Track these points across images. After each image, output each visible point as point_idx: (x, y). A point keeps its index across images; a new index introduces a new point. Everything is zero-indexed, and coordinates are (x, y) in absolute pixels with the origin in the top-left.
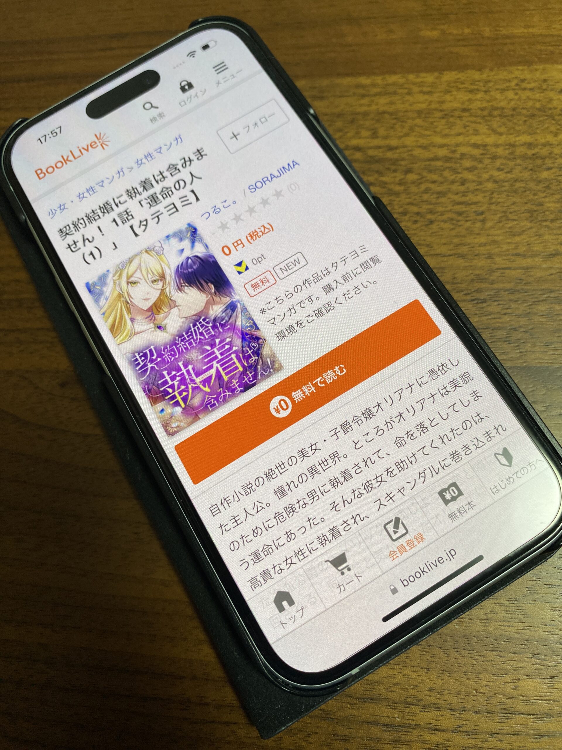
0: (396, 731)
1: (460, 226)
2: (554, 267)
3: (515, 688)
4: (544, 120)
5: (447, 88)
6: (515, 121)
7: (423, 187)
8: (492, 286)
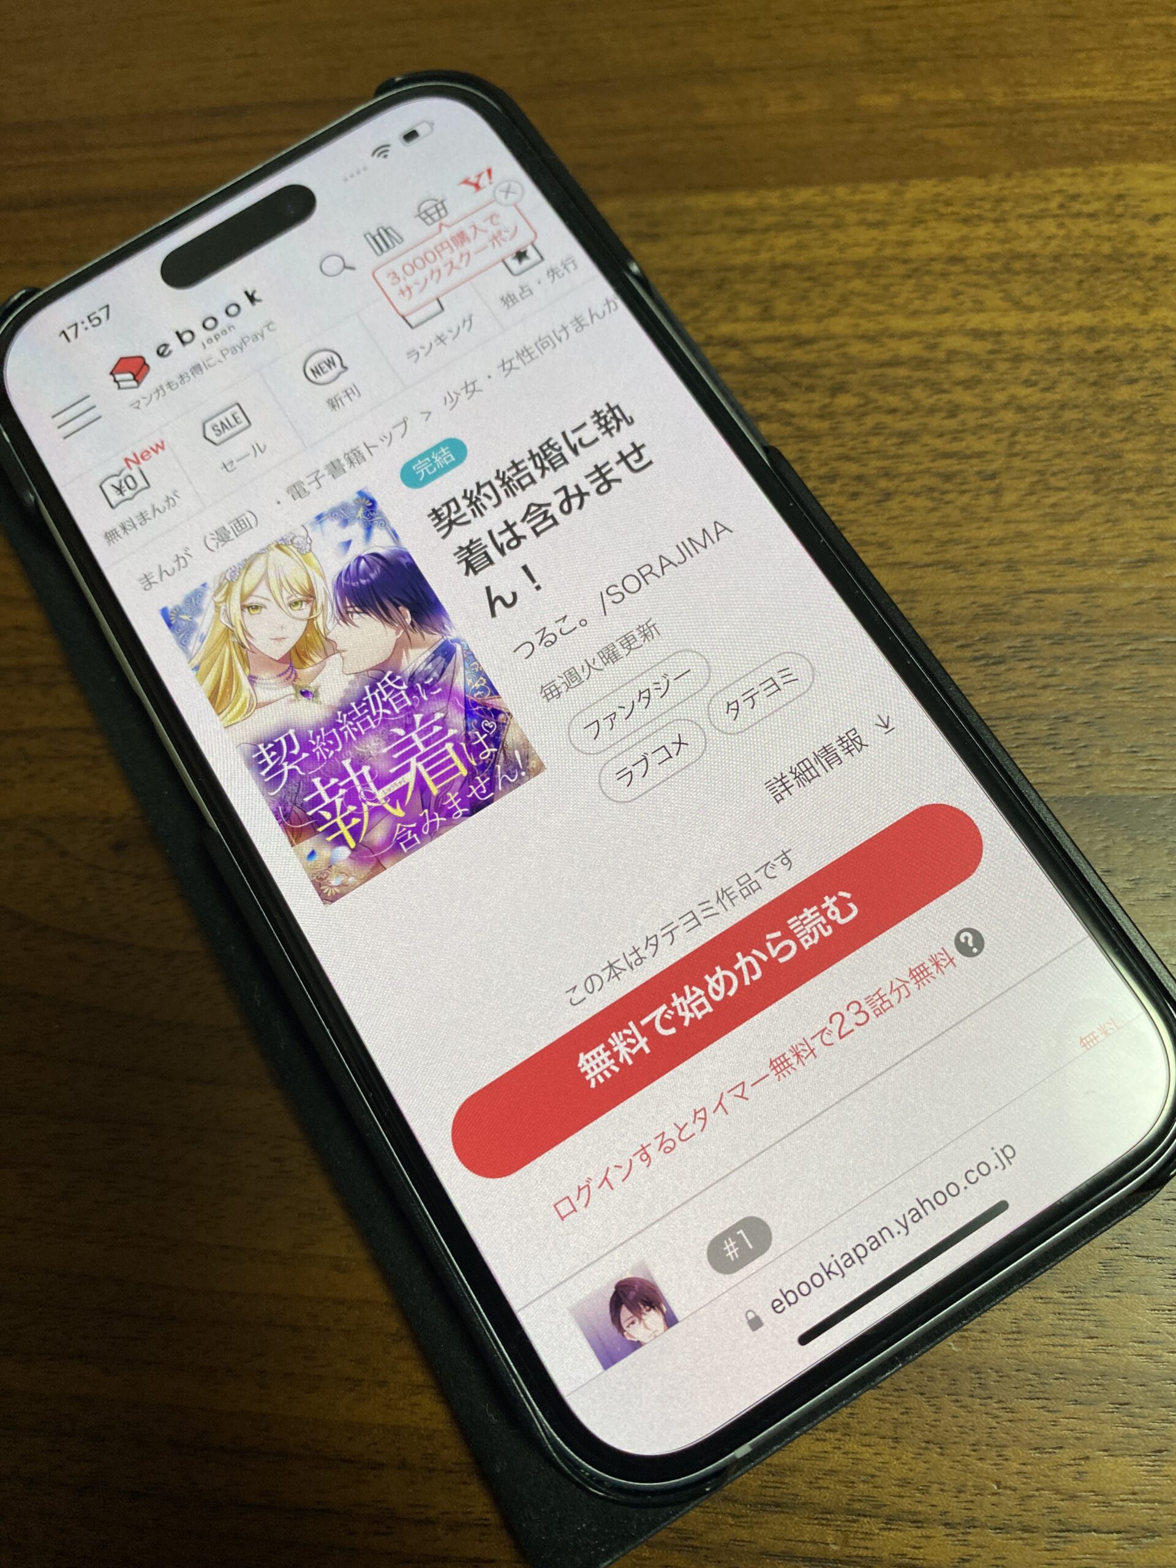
1: (948, 503)
2: (1146, 586)
3: (1080, 1476)
4: (1119, 279)
5: (916, 214)
6: (1059, 282)
7: (870, 421)
8: (1017, 627)
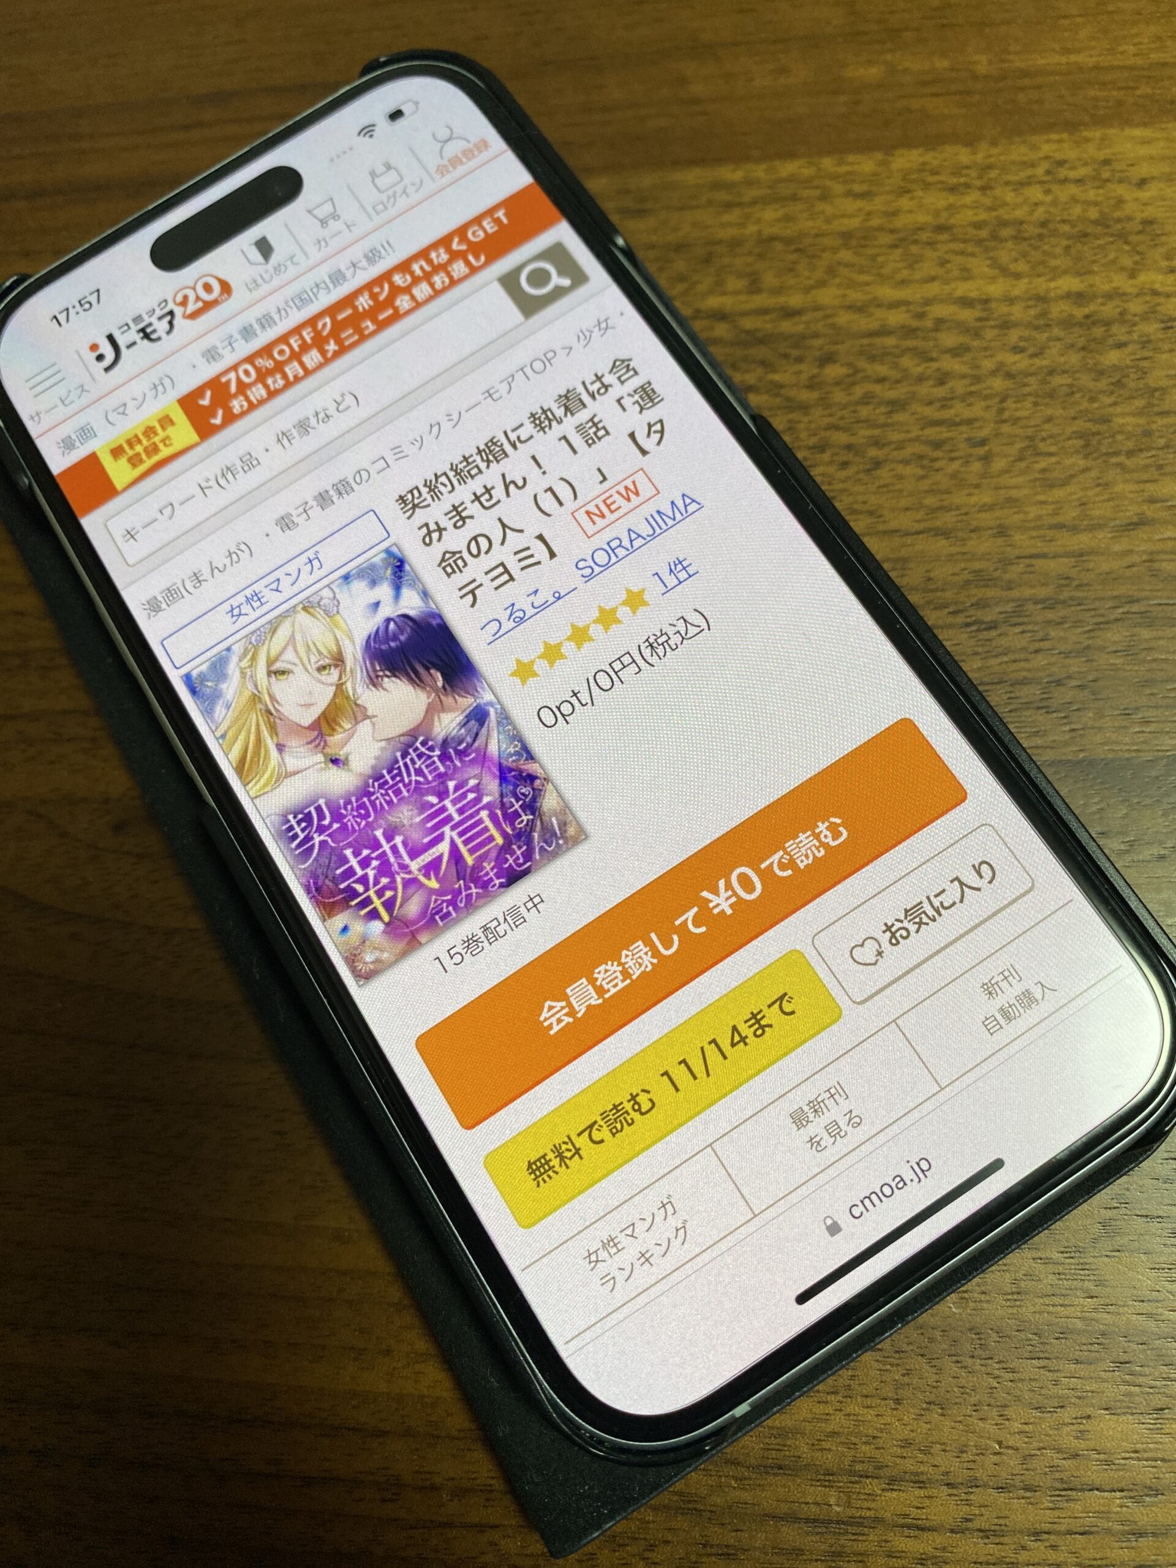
0: (835, 1533)
1: (937, 470)
2: (1137, 549)
3: (1081, 1435)
4: (1107, 244)
5: (902, 184)
6: (1046, 247)
7: (858, 391)
8: (1009, 593)
